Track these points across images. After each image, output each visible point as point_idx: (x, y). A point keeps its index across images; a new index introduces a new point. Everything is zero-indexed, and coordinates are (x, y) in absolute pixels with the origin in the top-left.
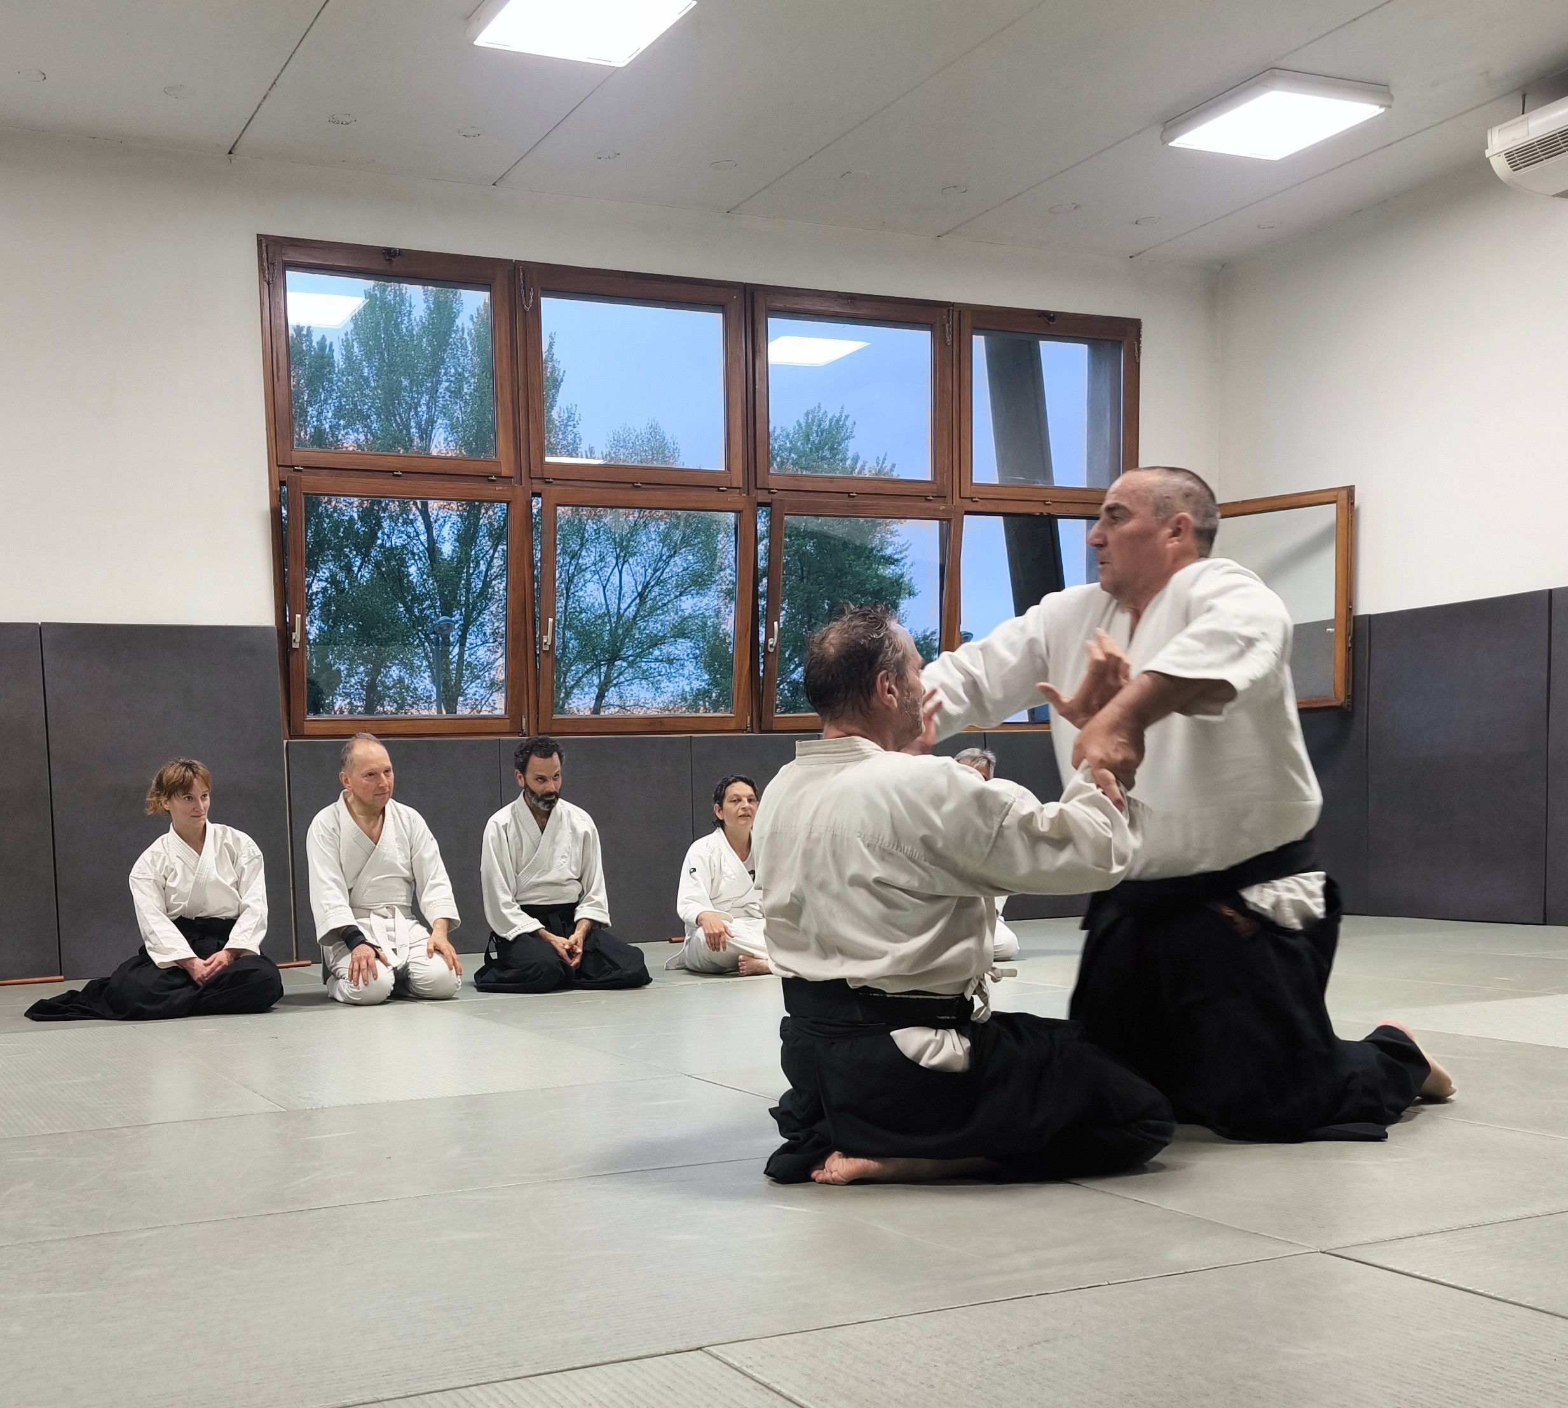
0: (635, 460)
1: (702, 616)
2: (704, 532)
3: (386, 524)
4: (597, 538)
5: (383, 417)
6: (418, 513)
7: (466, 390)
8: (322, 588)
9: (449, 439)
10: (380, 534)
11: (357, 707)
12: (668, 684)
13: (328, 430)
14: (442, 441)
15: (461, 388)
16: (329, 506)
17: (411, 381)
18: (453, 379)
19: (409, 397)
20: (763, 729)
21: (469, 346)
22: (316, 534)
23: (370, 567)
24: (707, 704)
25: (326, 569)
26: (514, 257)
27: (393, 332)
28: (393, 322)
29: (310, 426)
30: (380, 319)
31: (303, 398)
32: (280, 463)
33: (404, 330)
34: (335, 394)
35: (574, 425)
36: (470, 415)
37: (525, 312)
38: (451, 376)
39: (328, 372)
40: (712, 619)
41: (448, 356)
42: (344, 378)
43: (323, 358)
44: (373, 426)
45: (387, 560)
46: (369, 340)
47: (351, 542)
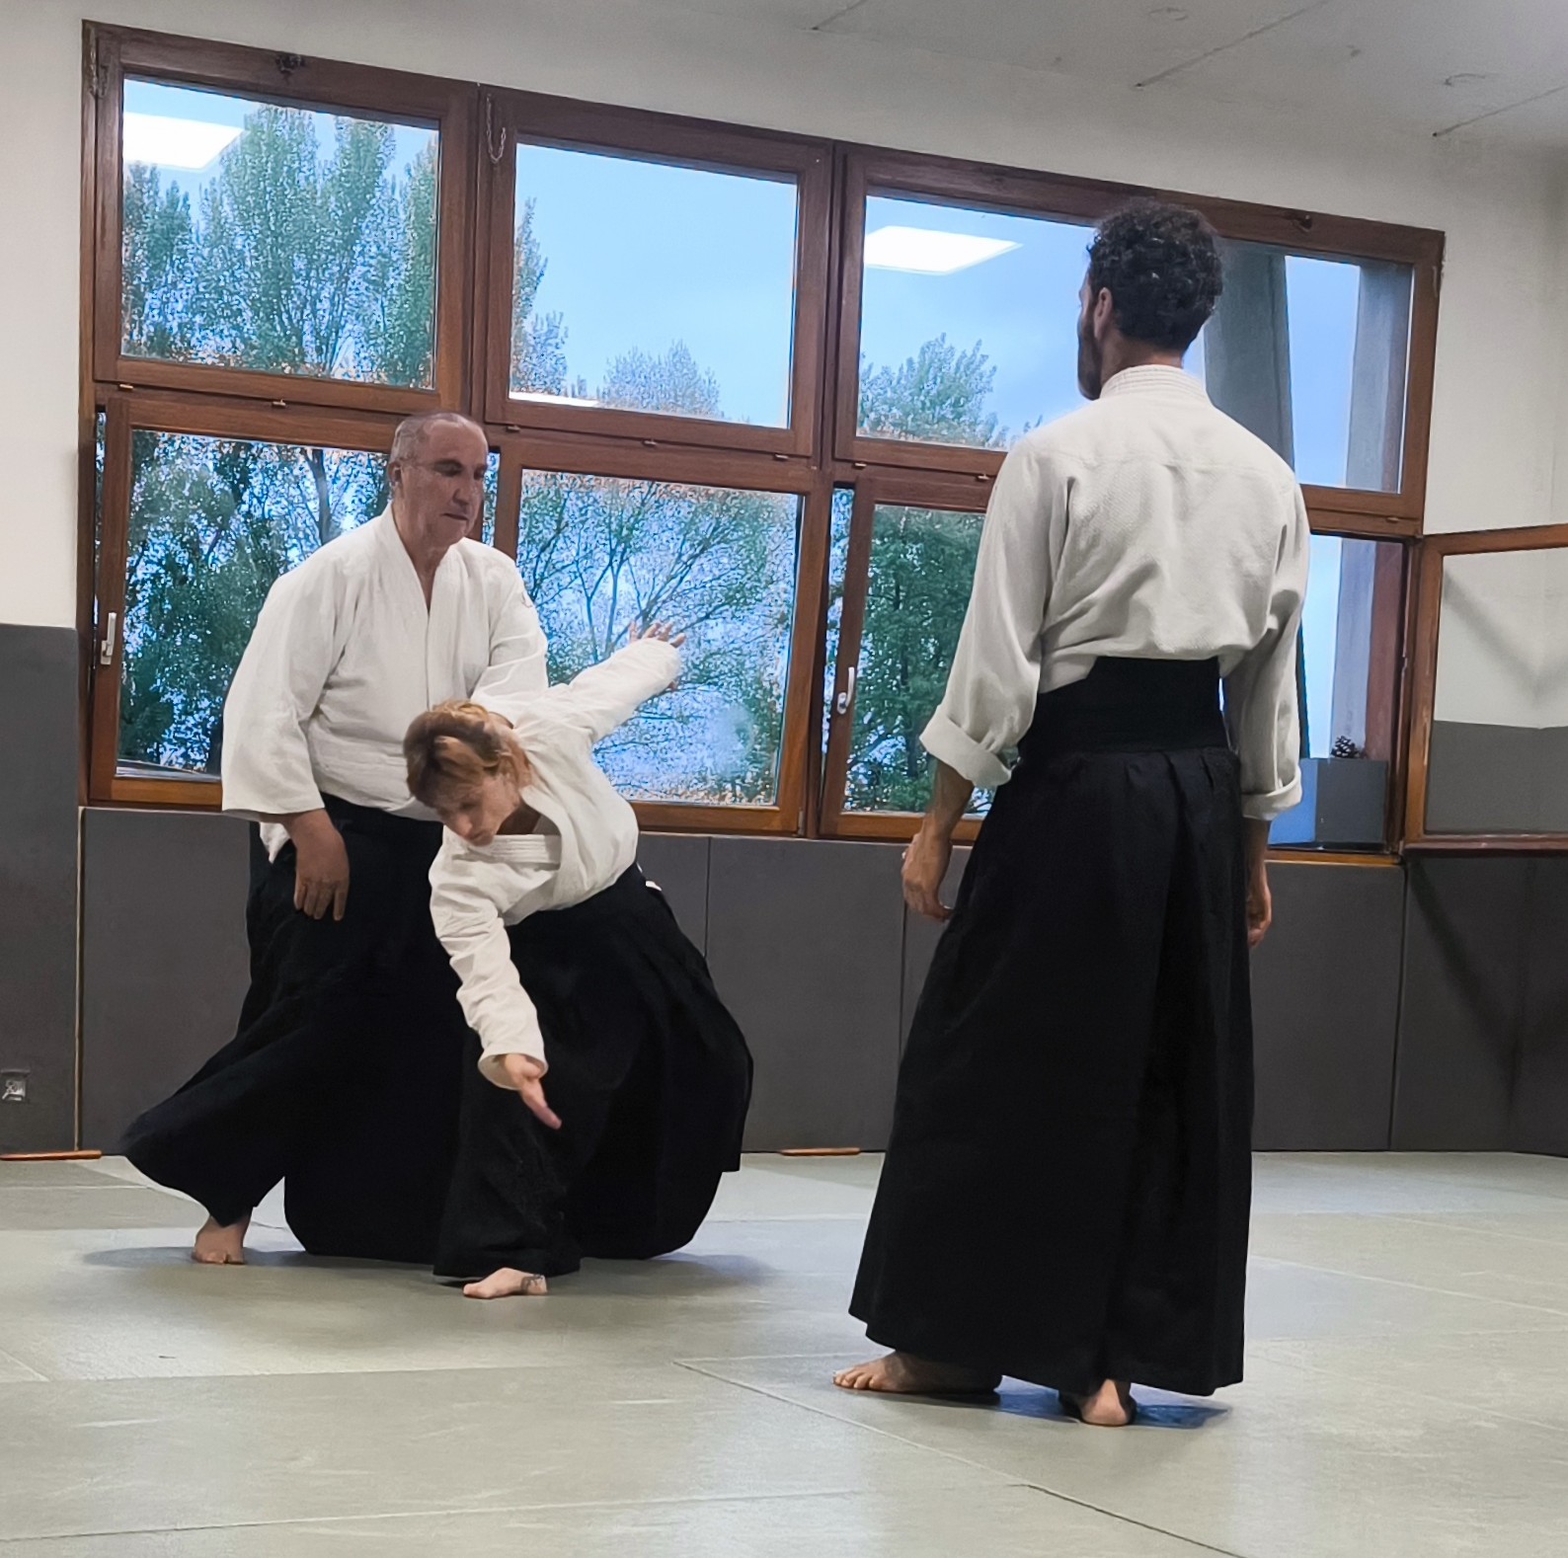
0: (648, 403)
1: (738, 652)
2: (748, 522)
3: (256, 481)
4: (583, 522)
5: (261, 314)
6: (307, 466)
7: (392, 281)
8: (152, 575)
9: (362, 355)
10: (246, 497)
11: (195, 761)
12: (679, 753)
13: (175, 330)
14: (351, 357)
15: (385, 277)
16: (170, 448)
17: (309, 263)
18: (373, 262)
19: (303, 285)
20: (823, 830)
21: (401, 212)
22: (149, 488)
23: (228, 546)
24: (738, 788)
25: (160, 544)
26: (480, 80)
27: (285, 183)
28: (285, 169)
29: (148, 322)
30: (267, 162)
31: (140, 279)
32: (99, 378)
33: (303, 182)
34: (190, 275)
35: (557, 344)
36: (396, 320)
37: (492, 165)
38: (372, 257)
39: (181, 240)
40: (753, 658)
41: (367, 227)
42: (206, 252)
43: (174, 218)
44: (246, 328)
45: (257, 536)
46: (247, 195)
47: (201, 506)
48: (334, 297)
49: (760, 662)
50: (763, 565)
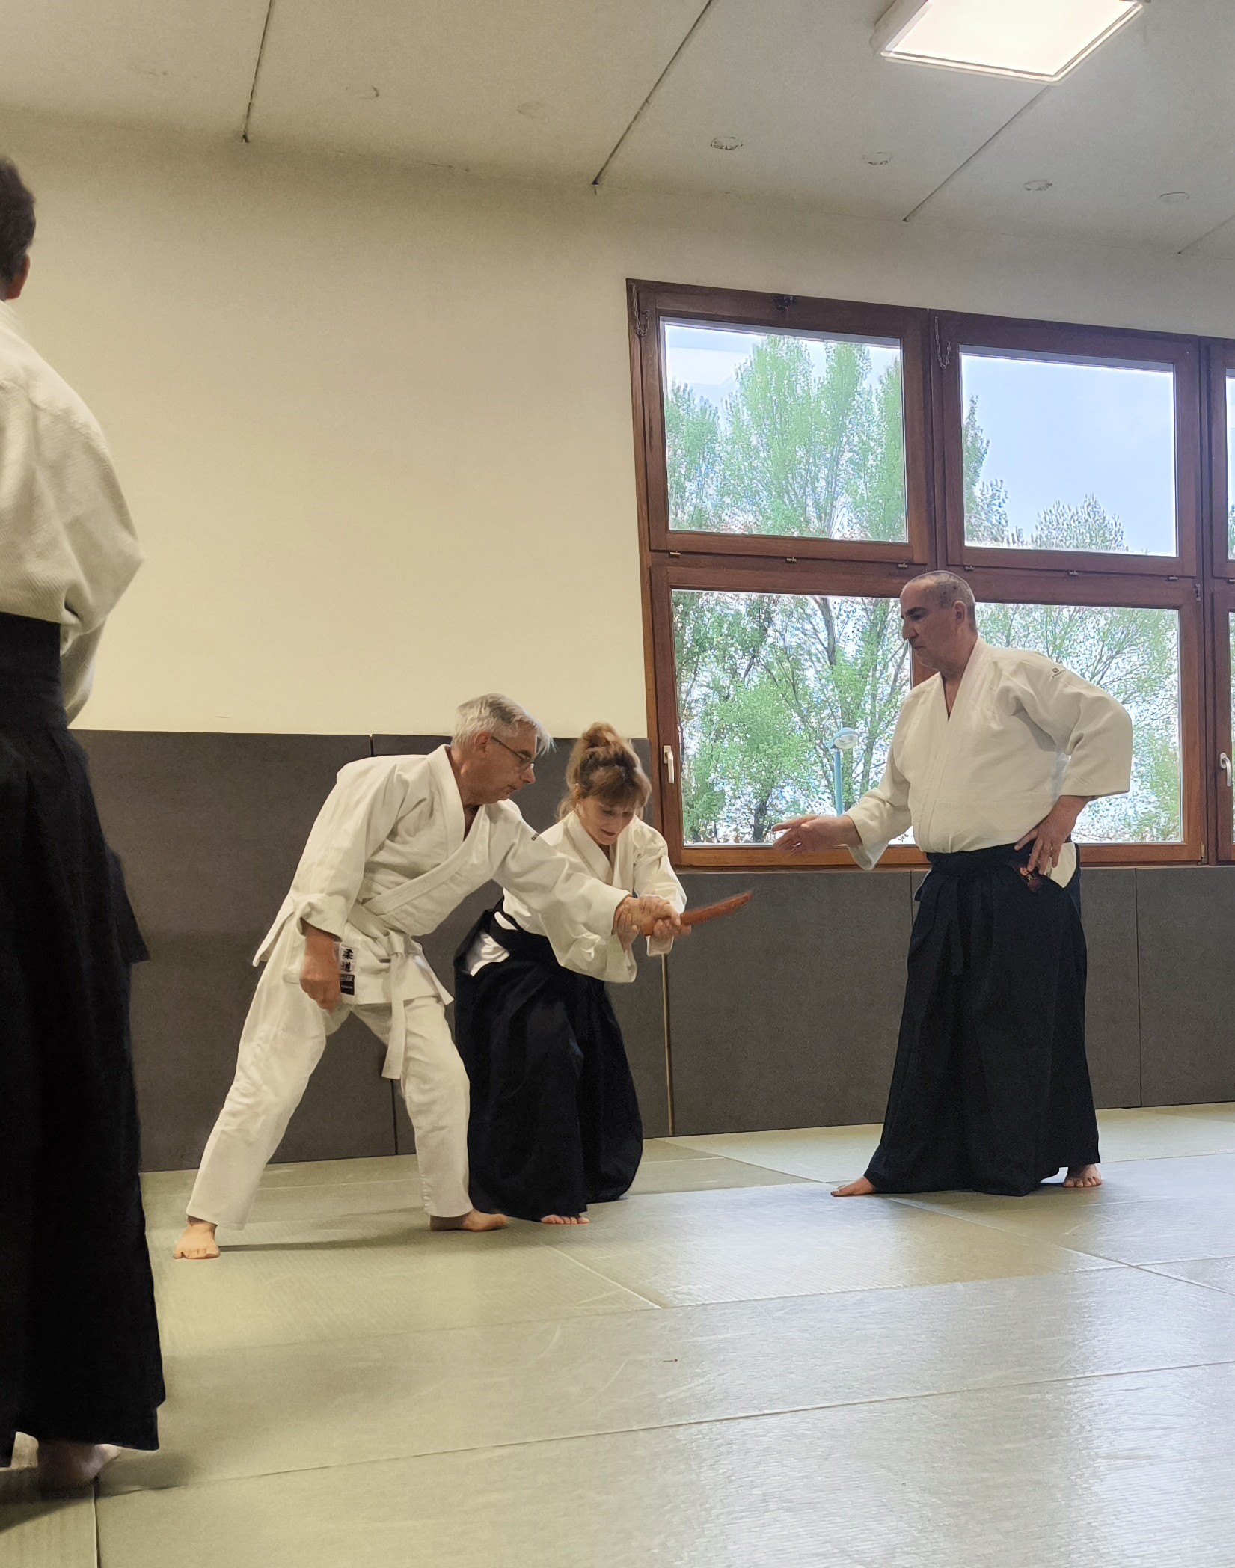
0: (1071, 543)
1: (1148, 727)
2: (1151, 628)
3: (778, 619)
4: (1026, 636)
5: (774, 493)
6: (816, 607)
7: (871, 462)
8: (704, 695)
9: (854, 521)
10: (770, 631)
11: (745, 833)
12: (1108, 807)
13: (710, 508)
14: (846, 524)
15: (866, 459)
17: (808, 452)
18: (856, 449)
19: (804, 469)
20: (1221, 858)
21: (876, 410)
22: (697, 630)
23: (759, 669)
24: (1155, 830)
25: (708, 671)
26: (928, 305)
27: (786, 393)
28: (786, 382)
29: (689, 504)
30: (772, 378)
31: (680, 471)
32: (653, 548)
33: (799, 391)
34: (718, 467)
35: (1000, 504)
36: (876, 491)
37: (942, 370)
38: (856, 445)
39: (709, 440)
40: (1160, 732)
41: (850, 423)
42: (729, 448)
43: (703, 424)
44: (763, 504)
45: (780, 661)
46: (759, 403)
47: (737, 641)
48: (828, 477)
49: (1166, 734)
50: (1164, 660)
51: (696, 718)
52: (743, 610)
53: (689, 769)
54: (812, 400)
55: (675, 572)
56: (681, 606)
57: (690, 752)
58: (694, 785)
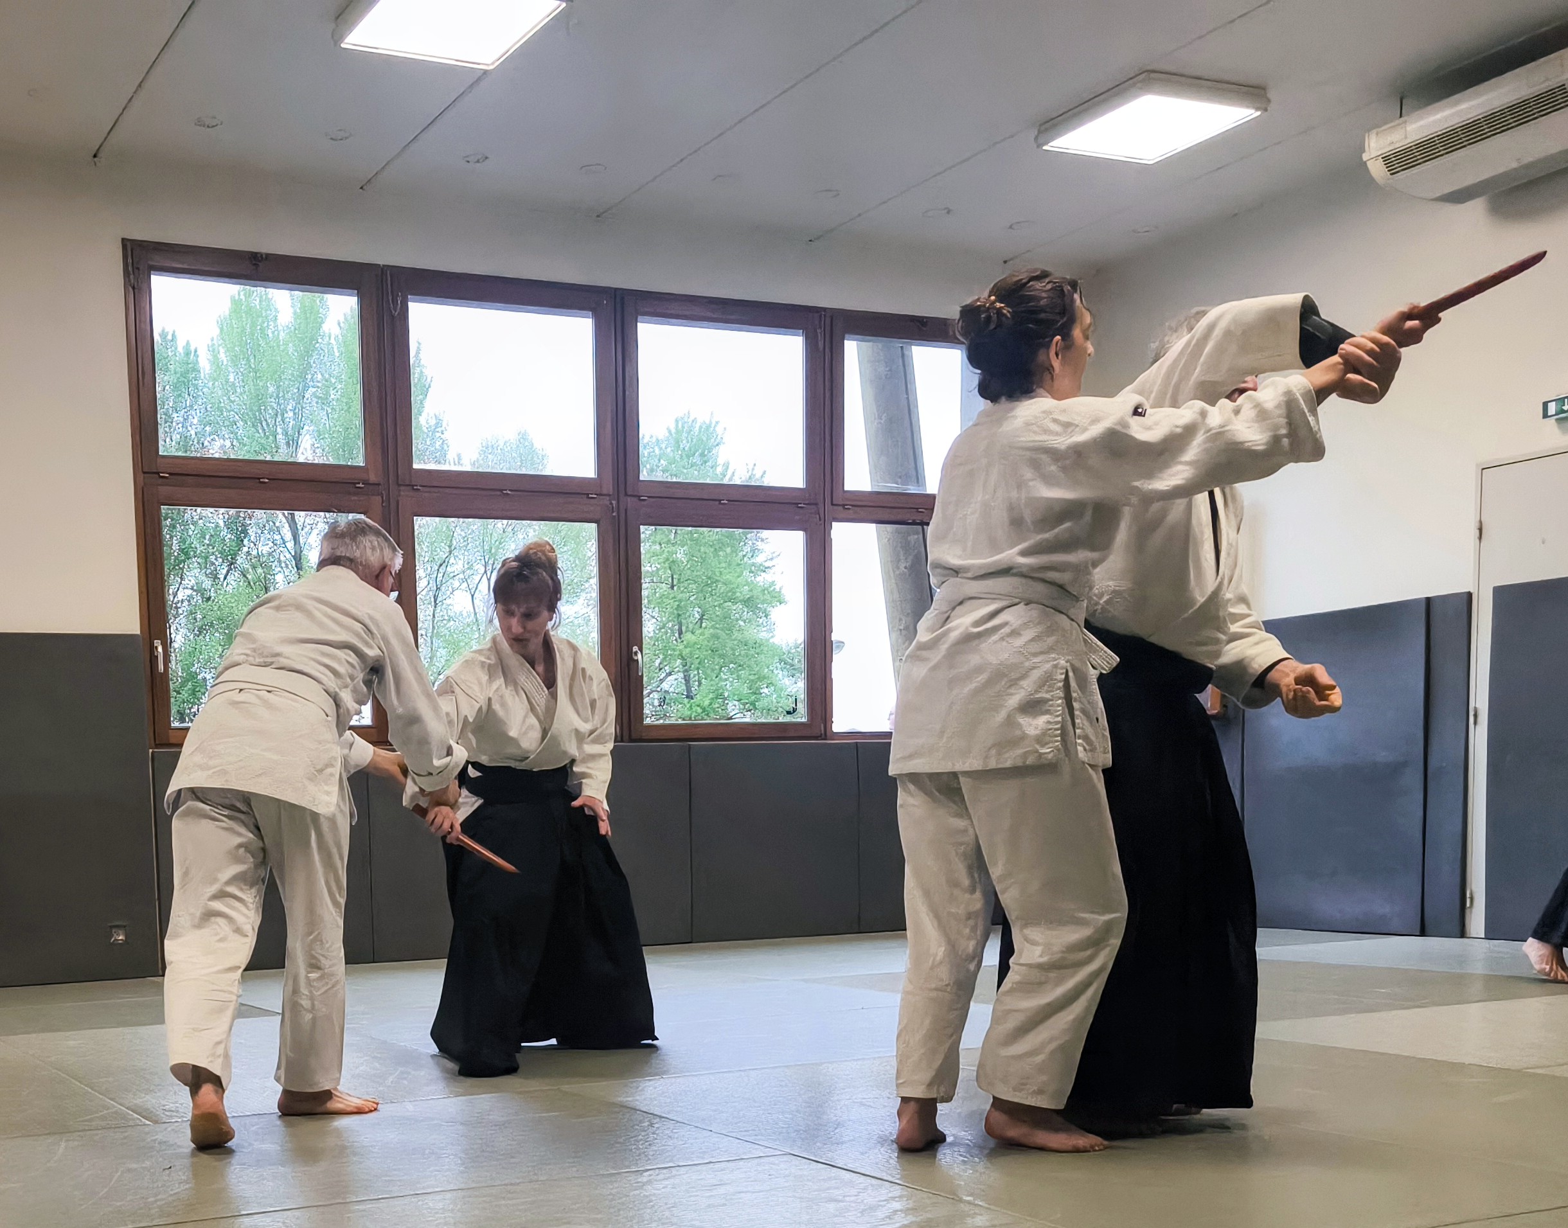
0: (503, 466)
2: (573, 539)
3: (252, 531)
4: (466, 546)
5: (249, 423)
6: (284, 520)
7: (332, 396)
8: (188, 596)
9: (316, 446)
10: (246, 542)
13: (193, 436)
14: (309, 447)
15: (327, 394)
16: (194, 513)
17: (277, 388)
18: (319, 385)
19: (275, 402)
20: (634, 736)
21: (336, 351)
22: (183, 541)
23: (236, 574)
25: (192, 576)
26: (381, 262)
27: (259, 337)
28: (259, 327)
29: (175, 432)
30: (246, 324)
31: (169, 404)
32: (145, 470)
33: (270, 335)
34: (201, 400)
35: (442, 431)
36: (337, 421)
37: (393, 317)
38: (318, 382)
39: (194, 377)
40: (581, 628)
41: (314, 363)
42: (210, 384)
43: (188, 364)
44: (239, 432)
45: (254, 568)
46: (235, 346)
47: (217, 550)
48: (295, 409)
49: (586, 630)
50: (584, 567)
51: (182, 616)
52: (221, 523)
53: (176, 660)
54: (281, 343)
55: (164, 490)
56: (169, 520)
57: (176, 645)
58: (180, 674)
